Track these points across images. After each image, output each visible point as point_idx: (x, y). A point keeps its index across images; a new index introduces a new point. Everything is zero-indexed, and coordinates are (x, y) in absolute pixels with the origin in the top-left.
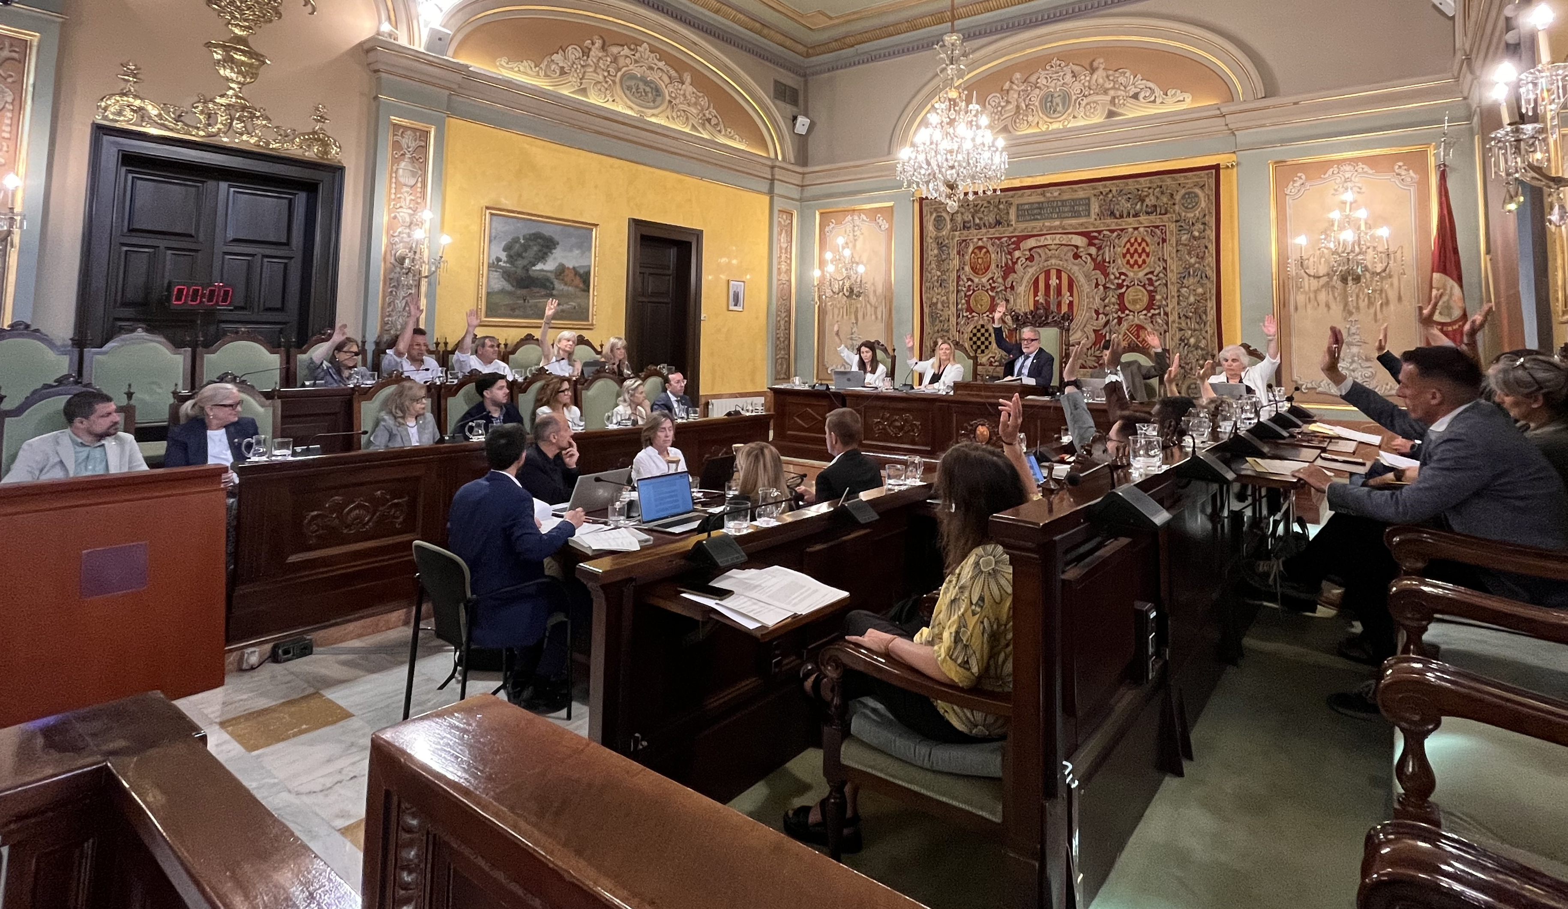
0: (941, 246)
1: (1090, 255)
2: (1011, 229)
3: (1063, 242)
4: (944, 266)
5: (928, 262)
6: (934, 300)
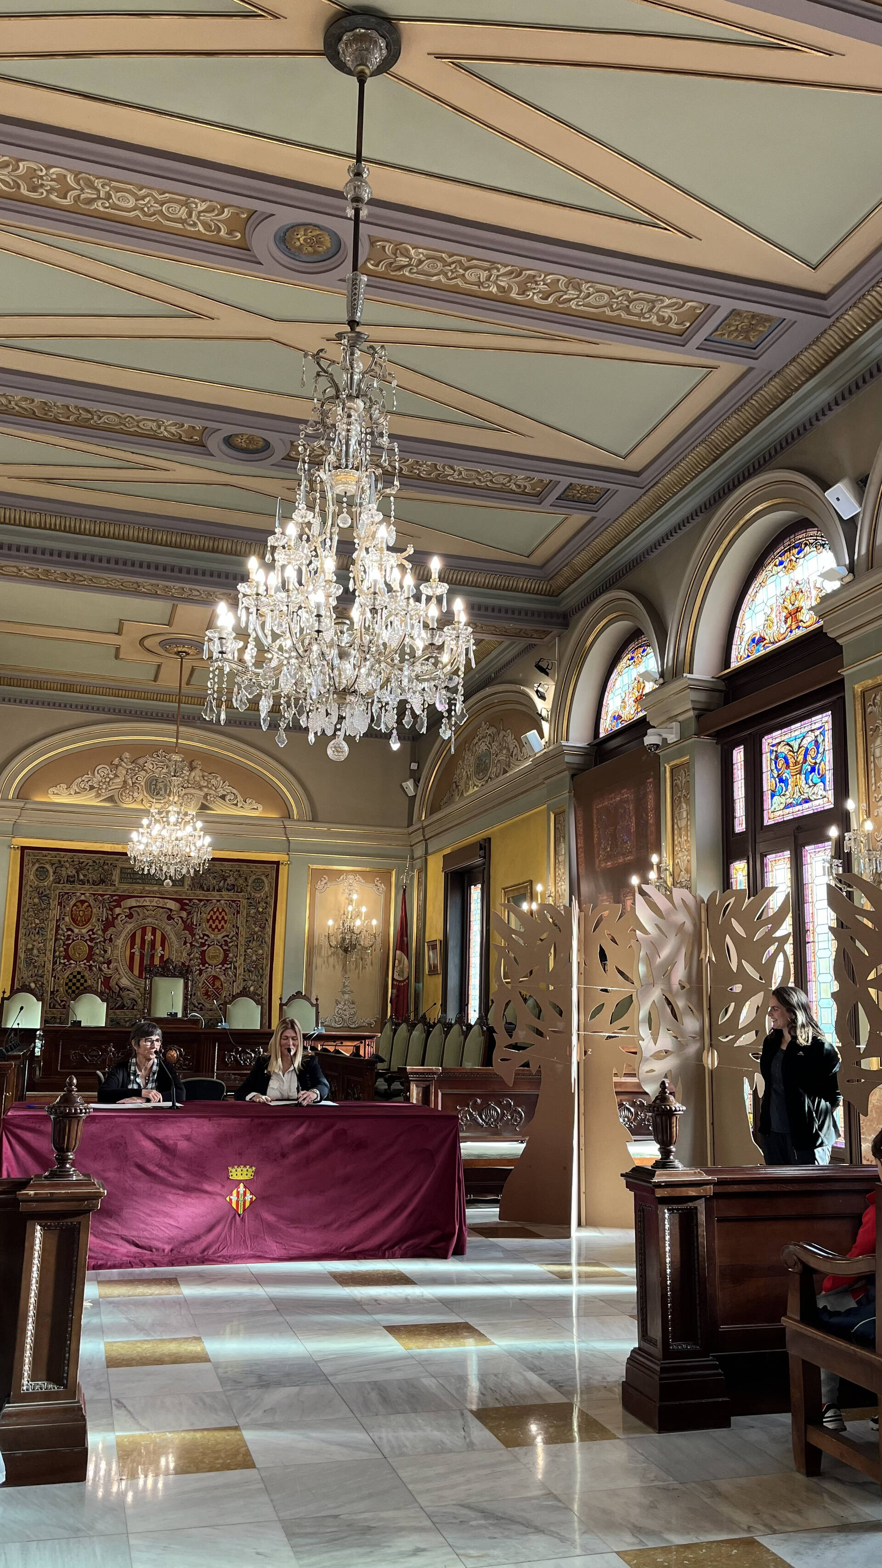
0: (42, 896)
1: (181, 918)
2: (113, 888)
3: (159, 905)
4: (43, 915)
5: (26, 909)
6: (30, 946)
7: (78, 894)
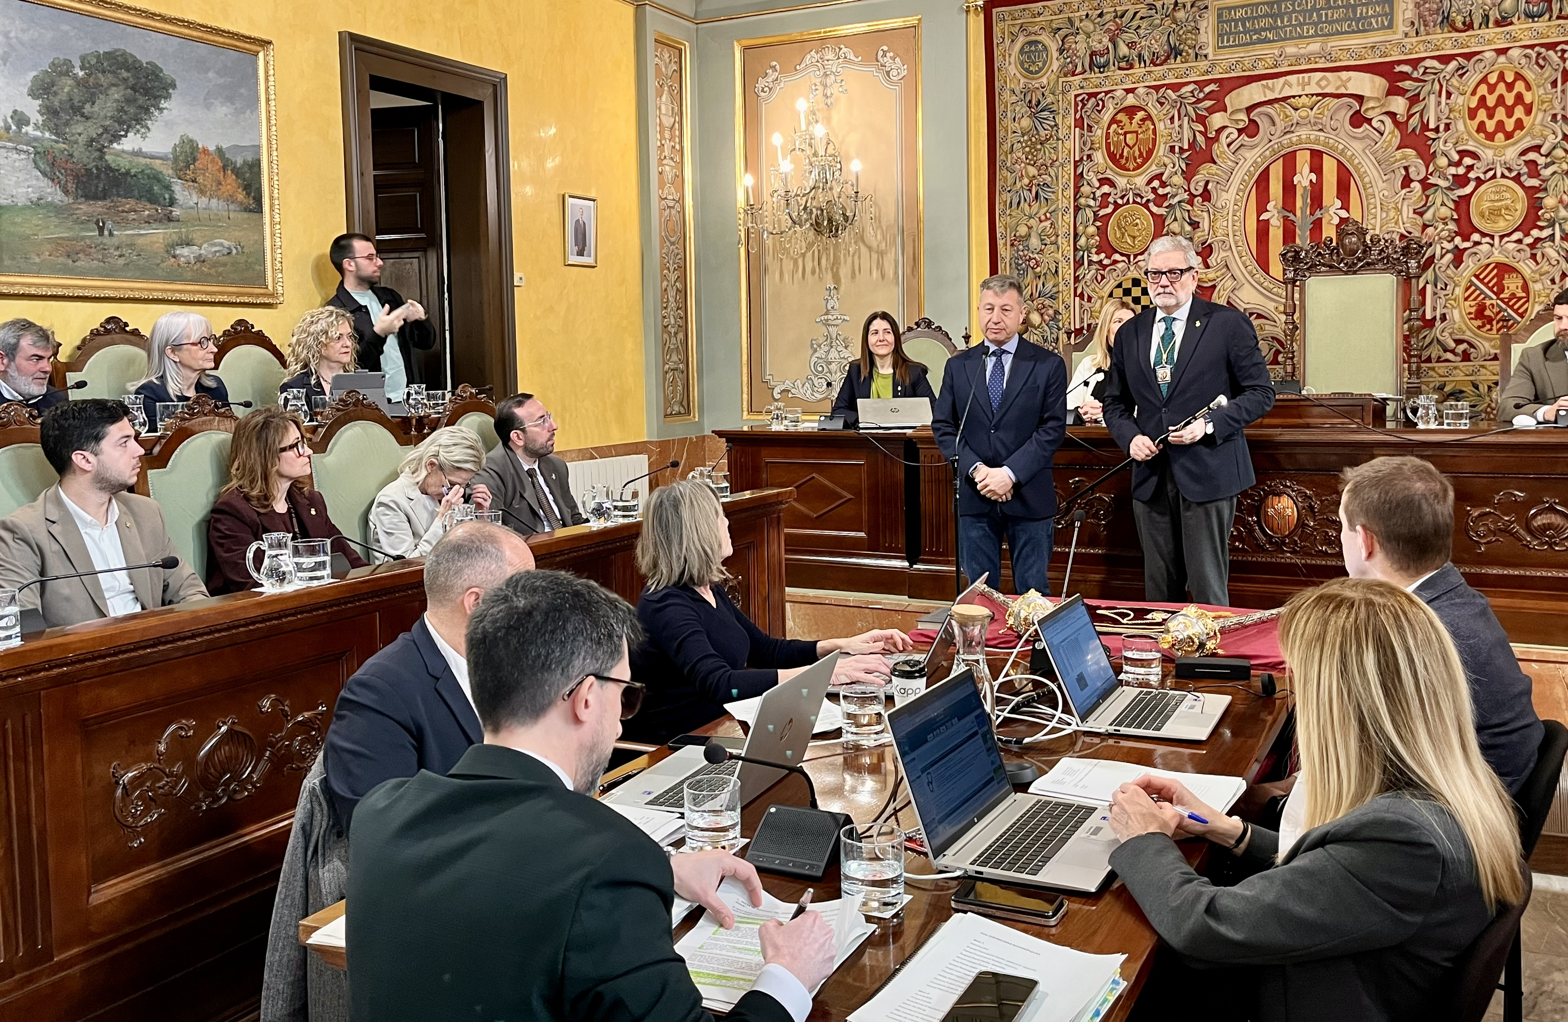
0: (1036, 109)
1: (1392, 115)
2: (1203, 65)
3: (1327, 90)
4: (1046, 155)
5: (1006, 147)
6: (1023, 230)
7: (1119, 93)
